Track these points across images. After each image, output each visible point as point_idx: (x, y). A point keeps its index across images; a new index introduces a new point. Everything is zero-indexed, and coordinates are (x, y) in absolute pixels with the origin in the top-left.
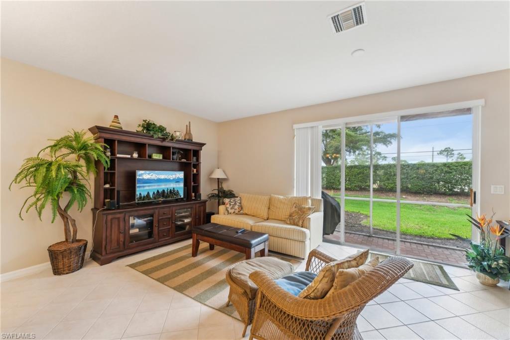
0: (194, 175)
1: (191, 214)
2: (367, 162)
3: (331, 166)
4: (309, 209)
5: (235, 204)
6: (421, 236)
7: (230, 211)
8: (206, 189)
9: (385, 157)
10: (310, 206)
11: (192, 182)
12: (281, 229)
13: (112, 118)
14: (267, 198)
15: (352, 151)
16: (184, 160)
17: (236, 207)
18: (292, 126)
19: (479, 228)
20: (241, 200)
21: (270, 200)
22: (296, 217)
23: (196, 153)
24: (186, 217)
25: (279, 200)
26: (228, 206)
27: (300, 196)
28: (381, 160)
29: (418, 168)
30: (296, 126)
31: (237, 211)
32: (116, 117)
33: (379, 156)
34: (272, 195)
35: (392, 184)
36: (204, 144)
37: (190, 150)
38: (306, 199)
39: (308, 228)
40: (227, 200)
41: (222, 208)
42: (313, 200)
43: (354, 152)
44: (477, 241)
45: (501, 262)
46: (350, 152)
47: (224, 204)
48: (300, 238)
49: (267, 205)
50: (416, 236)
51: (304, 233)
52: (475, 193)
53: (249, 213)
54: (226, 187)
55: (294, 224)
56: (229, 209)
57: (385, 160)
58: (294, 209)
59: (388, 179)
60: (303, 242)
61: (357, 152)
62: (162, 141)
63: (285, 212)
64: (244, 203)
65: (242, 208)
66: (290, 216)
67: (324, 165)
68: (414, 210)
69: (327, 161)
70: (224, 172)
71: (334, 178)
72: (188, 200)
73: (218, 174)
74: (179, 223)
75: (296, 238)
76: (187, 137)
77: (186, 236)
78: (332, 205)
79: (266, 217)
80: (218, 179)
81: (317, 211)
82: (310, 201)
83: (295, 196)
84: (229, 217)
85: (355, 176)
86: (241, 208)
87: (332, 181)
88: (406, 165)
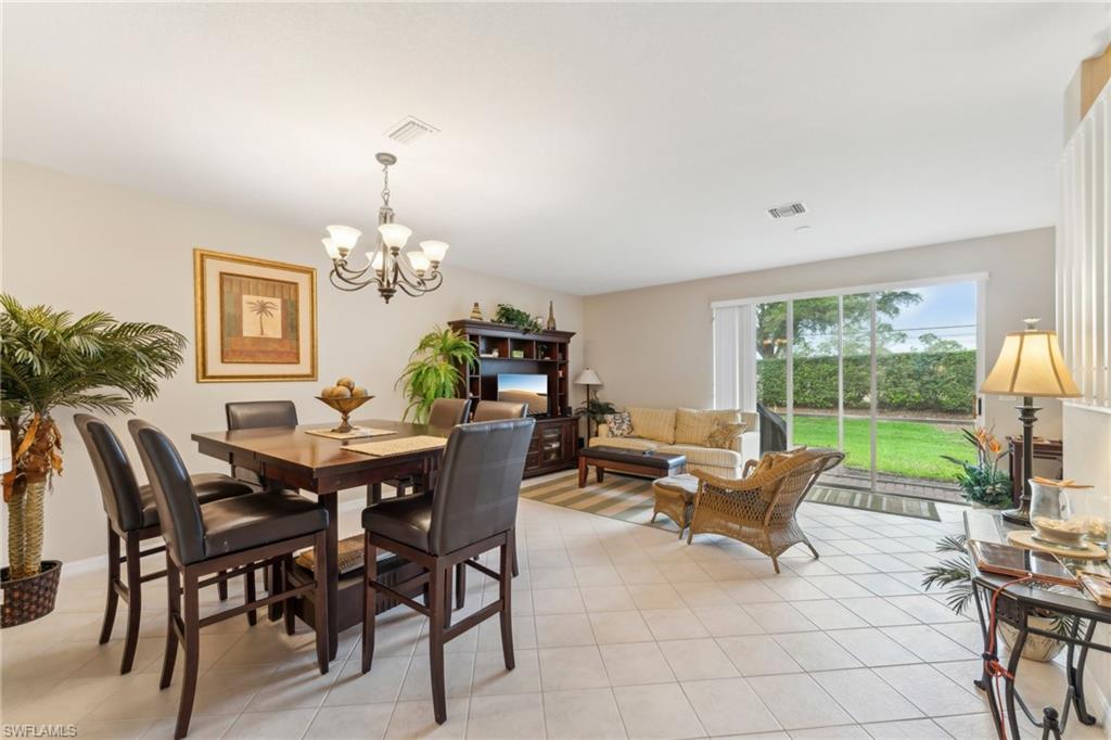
0: (561, 379)
1: (560, 436)
2: (859, 346)
3: (772, 359)
4: (739, 426)
5: (623, 422)
6: (932, 479)
7: (616, 432)
8: (576, 401)
9: (904, 336)
10: (740, 422)
11: (557, 390)
12: (700, 453)
13: (472, 307)
14: (671, 413)
15: (818, 327)
16: (547, 359)
17: (625, 427)
18: (709, 305)
19: (975, 444)
20: (629, 416)
21: (677, 417)
22: (719, 438)
23: (563, 348)
24: (552, 440)
25: (690, 414)
26: (612, 425)
27: (722, 409)
28: (892, 342)
29: (959, 362)
30: (714, 305)
31: (625, 433)
32: (476, 305)
33: (887, 334)
34: (681, 409)
35: (903, 393)
36: (573, 334)
37: (554, 344)
38: (734, 413)
39: (739, 451)
40: (609, 417)
41: (603, 428)
42: (743, 415)
43: (823, 329)
44: (975, 464)
45: (998, 486)
46: (814, 329)
47: (605, 422)
48: (728, 463)
49: (673, 423)
50: (923, 478)
51: (733, 456)
52: (980, 401)
53: (645, 436)
54: (602, 397)
55: (717, 447)
56: (615, 430)
57: (903, 342)
58: (716, 427)
59: (895, 385)
60: (733, 469)
61: (829, 329)
62: (524, 334)
63: (703, 431)
64: (636, 420)
65: (633, 429)
66: (710, 437)
67: (759, 357)
68: (948, 444)
69: (766, 350)
70: (596, 373)
71: (779, 382)
72: (552, 417)
73: (589, 378)
74: (546, 448)
75: (722, 463)
76: (551, 325)
77: (551, 468)
78: (773, 423)
79: (671, 440)
80: (588, 385)
81: (750, 429)
82: (739, 416)
83: (715, 408)
84: (617, 439)
85: (825, 379)
86: (632, 427)
87: (777, 389)
88: (933, 356)
